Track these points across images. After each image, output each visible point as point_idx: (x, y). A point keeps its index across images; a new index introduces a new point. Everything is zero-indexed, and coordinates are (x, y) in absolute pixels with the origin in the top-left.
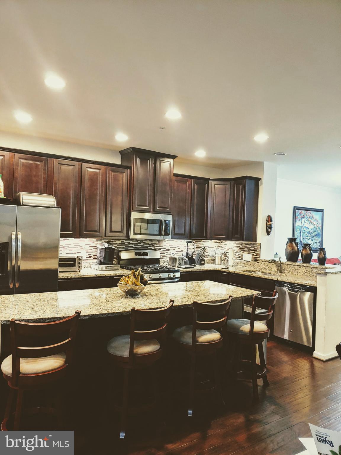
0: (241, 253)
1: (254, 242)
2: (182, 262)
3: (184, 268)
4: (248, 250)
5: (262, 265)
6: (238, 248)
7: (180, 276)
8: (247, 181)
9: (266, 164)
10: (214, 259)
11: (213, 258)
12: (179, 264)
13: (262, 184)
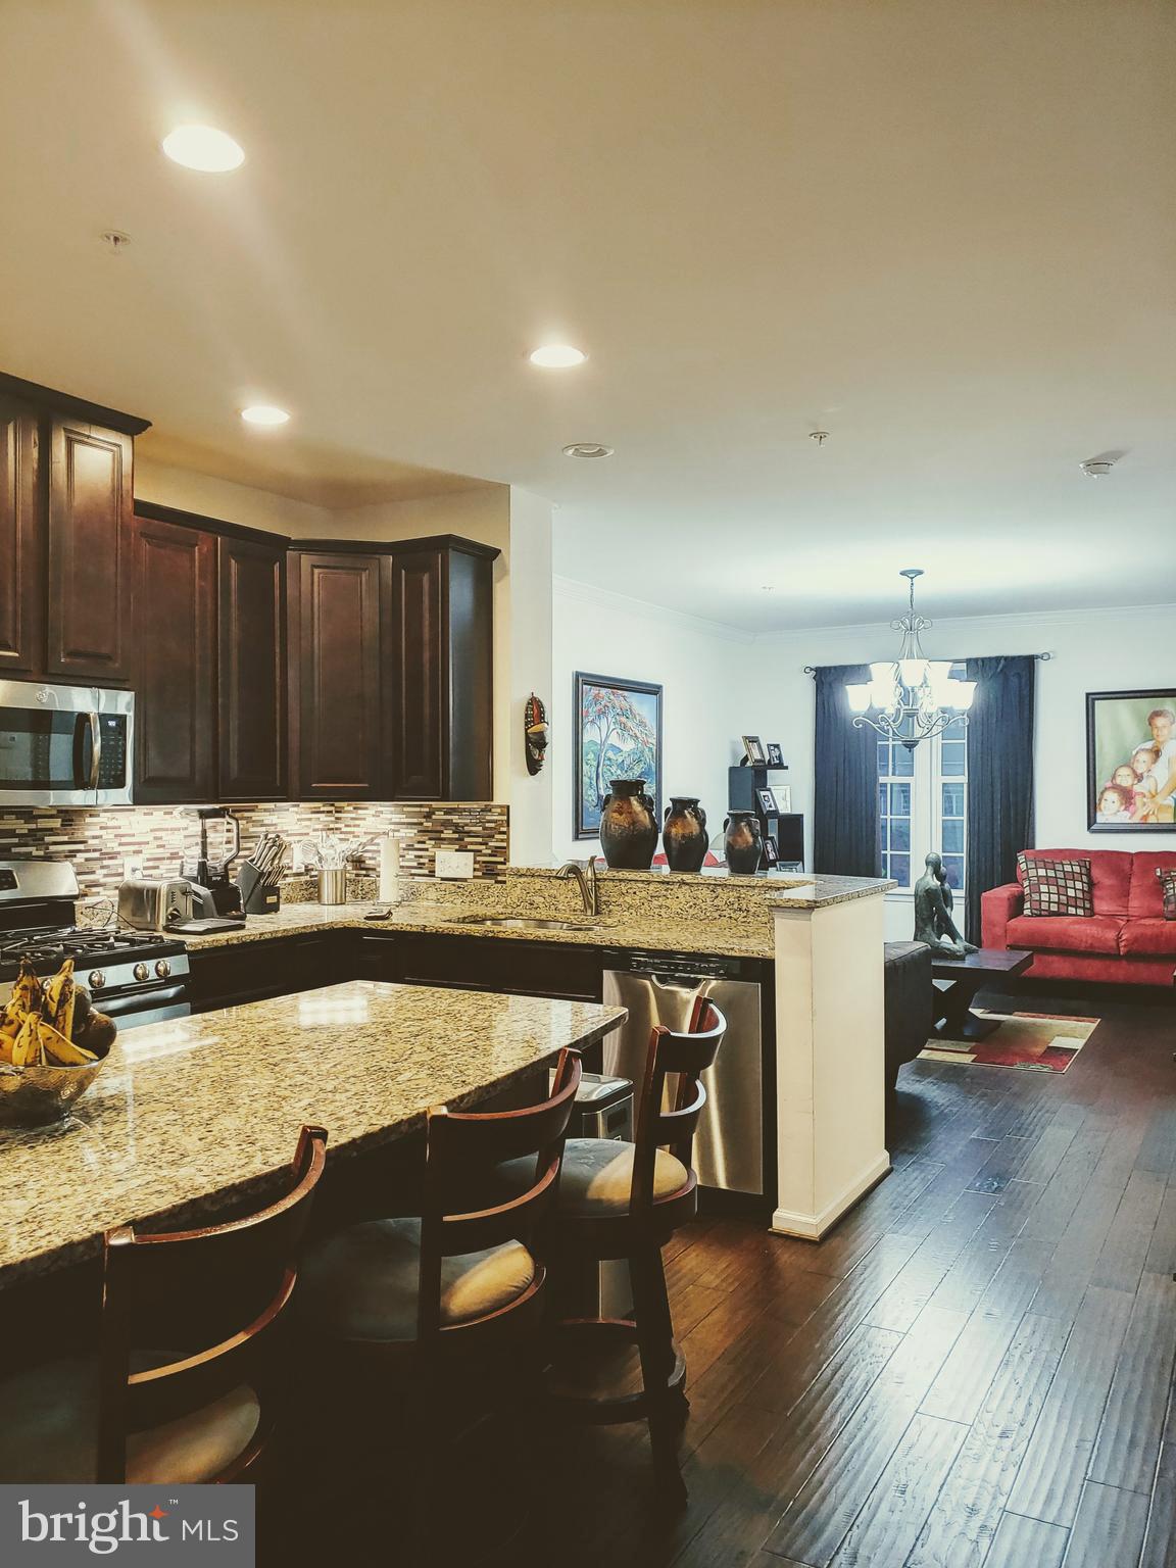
0: (427, 850)
1: (482, 804)
2: (186, 906)
3: (199, 933)
4: (457, 836)
5: (516, 891)
6: (416, 831)
7: (188, 972)
8: (452, 554)
9: (518, 493)
10: (312, 883)
11: (308, 878)
12: (171, 914)
13: (505, 572)
